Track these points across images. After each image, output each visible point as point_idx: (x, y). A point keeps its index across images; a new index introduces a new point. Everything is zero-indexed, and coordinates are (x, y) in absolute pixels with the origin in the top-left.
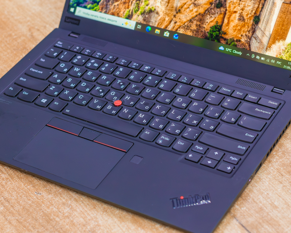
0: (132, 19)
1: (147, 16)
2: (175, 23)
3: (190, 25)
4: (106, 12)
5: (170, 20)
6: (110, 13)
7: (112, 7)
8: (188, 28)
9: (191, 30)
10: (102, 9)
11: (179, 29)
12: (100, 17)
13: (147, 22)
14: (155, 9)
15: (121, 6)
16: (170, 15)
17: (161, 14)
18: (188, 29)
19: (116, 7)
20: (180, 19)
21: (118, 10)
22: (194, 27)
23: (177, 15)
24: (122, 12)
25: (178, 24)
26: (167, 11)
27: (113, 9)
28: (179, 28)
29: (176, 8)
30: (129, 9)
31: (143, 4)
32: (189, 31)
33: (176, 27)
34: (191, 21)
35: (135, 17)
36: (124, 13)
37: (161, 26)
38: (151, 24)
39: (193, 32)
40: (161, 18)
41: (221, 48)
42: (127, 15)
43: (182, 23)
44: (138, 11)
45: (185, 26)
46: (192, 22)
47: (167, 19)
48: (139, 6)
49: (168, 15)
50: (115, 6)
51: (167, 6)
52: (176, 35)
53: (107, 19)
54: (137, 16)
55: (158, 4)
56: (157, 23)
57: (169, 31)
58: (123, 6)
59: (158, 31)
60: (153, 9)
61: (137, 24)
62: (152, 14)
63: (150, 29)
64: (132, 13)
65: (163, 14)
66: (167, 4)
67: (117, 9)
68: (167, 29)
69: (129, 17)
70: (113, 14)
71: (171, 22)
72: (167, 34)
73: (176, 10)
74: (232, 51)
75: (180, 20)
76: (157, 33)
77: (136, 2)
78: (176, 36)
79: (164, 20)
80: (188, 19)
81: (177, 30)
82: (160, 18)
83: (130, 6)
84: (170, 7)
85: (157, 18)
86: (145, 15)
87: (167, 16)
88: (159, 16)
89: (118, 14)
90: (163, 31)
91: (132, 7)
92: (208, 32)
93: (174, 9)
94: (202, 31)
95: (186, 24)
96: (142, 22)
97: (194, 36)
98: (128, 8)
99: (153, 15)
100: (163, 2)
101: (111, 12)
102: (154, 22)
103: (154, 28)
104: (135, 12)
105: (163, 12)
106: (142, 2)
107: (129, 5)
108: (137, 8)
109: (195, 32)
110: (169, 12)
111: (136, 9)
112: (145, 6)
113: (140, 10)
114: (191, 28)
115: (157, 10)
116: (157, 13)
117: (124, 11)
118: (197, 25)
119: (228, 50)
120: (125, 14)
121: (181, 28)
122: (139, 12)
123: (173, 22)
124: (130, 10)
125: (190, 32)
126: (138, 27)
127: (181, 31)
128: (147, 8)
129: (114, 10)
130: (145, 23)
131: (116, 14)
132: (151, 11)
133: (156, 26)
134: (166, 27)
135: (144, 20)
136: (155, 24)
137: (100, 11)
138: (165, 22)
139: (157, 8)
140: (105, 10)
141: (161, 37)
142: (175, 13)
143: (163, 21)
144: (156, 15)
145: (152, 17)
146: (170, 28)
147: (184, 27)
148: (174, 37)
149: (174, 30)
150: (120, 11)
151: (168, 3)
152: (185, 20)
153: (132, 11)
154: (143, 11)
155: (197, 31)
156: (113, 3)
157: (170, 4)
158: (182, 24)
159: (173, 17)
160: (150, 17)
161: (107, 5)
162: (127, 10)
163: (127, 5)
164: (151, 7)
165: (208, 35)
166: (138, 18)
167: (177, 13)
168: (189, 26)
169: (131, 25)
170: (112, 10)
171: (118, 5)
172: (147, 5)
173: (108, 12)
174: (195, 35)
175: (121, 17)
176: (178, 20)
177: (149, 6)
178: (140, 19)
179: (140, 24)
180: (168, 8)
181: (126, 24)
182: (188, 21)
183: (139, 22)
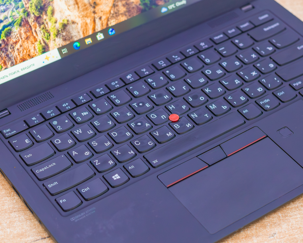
0: (50, 49)
1: (64, 34)
2: (100, 18)
3: (117, 10)
4: (13, 64)
5: (92, 20)
6: (18, 62)
7: (16, 53)
8: (117, 14)
9: (121, 14)
10: (5, 63)
11: (109, 23)
12: (10, 74)
13: (69, 40)
14: (68, 21)
15: (26, 44)
16: (88, 15)
17: (78, 20)
18: (119, 16)
19: (21, 49)
20: (102, 11)
21: (25, 51)
22: (122, 9)
23: (96, 10)
24: (32, 51)
25: (104, 18)
26: (83, 13)
27: (19, 54)
28: (108, 20)
29: (90, 3)
30: (38, 40)
31: (50, 24)
32: (120, 16)
33: (105, 23)
34: (114, 6)
35: (51, 44)
36: (35, 49)
37: (88, 32)
38: (76, 39)
39: (126, 15)
40: (81, 24)
41: (164, 10)
42: (41, 49)
43: (107, 14)
44: (50, 35)
45: (113, 14)
46: (117, 6)
47: (88, 21)
48: (47, 30)
49: (86, 16)
50: (18, 49)
51: (78, 7)
52: (110, 30)
53: (20, 70)
54: (54, 42)
55: (67, 13)
56: (81, 33)
57: (101, 32)
58: (28, 43)
59: (89, 41)
60: (66, 22)
61: (60, 49)
62: (68, 28)
63: (78, 44)
64: (44, 42)
65: (80, 19)
66: (76, 6)
67: (23, 51)
68: (97, 31)
69: (45, 49)
70: (23, 60)
71: (94, 21)
72: (100, 37)
73: (91, 5)
74: (175, 5)
75: (103, 13)
76: (89, 43)
77: (40, 28)
78: (112, 31)
79: (86, 24)
80: (111, 5)
81: (107, 25)
82: (79, 25)
83: (37, 37)
84: (82, 7)
85: (77, 28)
86: (61, 33)
87: (86, 18)
88: (77, 24)
89: (29, 55)
90: (93, 36)
91: (40, 36)
92: (140, 4)
93: (88, 5)
94: (133, 8)
95: (112, 12)
96: (64, 43)
97: (129, 18)
98: (36, 41)
99: (71, 28)
100: (70, 8)
101: (19, 59)
102: (77, 34)
103: (82, 41)
104: (48, 39)
105: (79, 17)
106: (47, 23)
107: (35, 37)
108: (46, 34)
109: (127, 14)
110: (85, 13)
111: (46, 36)
112: (54, 25)
113: (52, 34)
114: (120, 12)
115: (70, 20)
116: (73, 23)
117: (35, 47)
118: (124, 5)
119: (171, 7)
120: (37, 50)
121: (110, 20)
122: (52, 36)
123: (97, 20)
124: (40, 42)
125: (122, 16)
126: (64, 53)
127: (113, 23)
128: (59, 26)
129: (21, 55)
130: (68, 42)
131: (27, 57)
132: (65, 26)
133: (82, 36)
134: (94, 29)
135: (65, 40)
136: (80, 36)
137: (4, 67)
138: (89, 25)
139: (69, 18)
140: (10, 63)
141: (96, 45)
142: (92, 9)
143: (85, 26)
144: (74, 26)
145: (71, 30)
146: (99, 28)
147: (113, 17)
148: (110, 33)
149: (105, 27)
150: (29, 51)
151: (77, 3)
152: (107, 9)
153: (43, 40)
154: (55, 32)
155: (129, 11)
156: (13, 48)
157: (80, 5)
158: (108, 15)
159: (93, 15)
160: (69, 32)
161: (7, 55)
162: (37, 44)
163: (32, 38)
164: (62, 21)
165: (142, 7)
166: (55, 43)
167: (94, 7)
168: (117, 12)
169: (53, 56)
170: (18, 56)
171: (21, 46)
172: (56, 22)
173: (16, 62)
174: (130, 16)
175: (36, 55)
176: (101, 14)
177: (58, 22)
178: (60, 42)
179: (63, 47)
180: (81, 9)
181: (47, 58)
182: (112, 7)
183: (61, 46)
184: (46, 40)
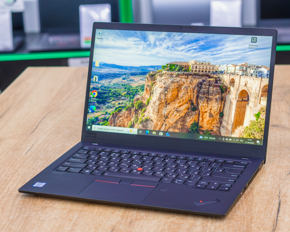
0: (135, 127)
1: (144, 124)
2: (166, 125)
3: (176, 125)
4: (114, 126)
5: (161, 124)
6: (117, 126)
7: (118, 121)
8: (175, 127)
9: (178, 128)
10: (111, 124)
11: (169, 129)
12: (111, 129)
13: (145, 128)
14: (150, 118)
15: (125, 120)
16: (161, 120)
17: (154, 120)
18: (176, 128)
19: (121, 121)
20: (168, 122)
21: (123, 123)
22: (179, 126)
23: (166, 120)
24: (126, 124)
25: (168, 125)
26: (158, 118)
27: (119, 123)
28: (169, 128)
29: (164, 115)
30: (131, 121)
31: (140, 116)
32: (176, 129)
33: (167, 128)
34: (176, 122)
35: (136, 126)
36: (127, 124)
37: (156, 129)
38: (148, 129)
39: (179, 130)
40: (155, 123)
41: (201, 137)
42: (130, 125)
43: (170, 124)
44: (138, 121)
45: (173, 126)
46: (177, 123)
47: (159, 124)
48: (138, 118)
49: (160, 121)
50: (120, 120)
51: (158, 115)
52: (168, 133)
53: (116, 130)
54: (138, 125)
55: (151, 115)
56: (153, 128)
57: (162, 132)
58: (126, 119)
59: (154, 133)
60: (148, 119)
61: (139, 130)
62: (148, 122)
63: (148, 132)
64: (133, 123)
65: (156, 121)
66: (157, 114)
67: (122, 122)
68: (161, 130)
69: (132, 126)
70: (120, 126)
71: (162, 125)
72: (161, 134)
73: (165, 117)
74: (208, 138)
75: (168, 123)
76: (154, 134)
77: (135, 115)
78: (168, 134)
79: (158, 124)
80: (174, 121)
81: (168, 130)
82: (154, 123)
83: (131, 119)
84: (160, 115)
85: (152, 124)
86: (143, 123)
87: (159, 122)
88: (153, 122)
89: (124, 125)
90: (158, 132)
91: (133, 120)
92: (190, 128)
93: (163, 116)
94: (185, 128)
95: (173, 125)
96: (142, 128)
97: (180, 132)
98: (130, 120)
99: (149, 122)
100: (154, 113)
101: (118, 125)
102: (150, 127)
103: (151, 131)
104: (136, 122)
105: (156, 119)
106: (139, 115)
107: (130, 118)
108: (136, 119)
109: (180, 129)
110: (160, 119)
111: (136, 121)
112: (142, 117)
113: (139, 121)
114: (177, 127)
115: (151, 119)
116: (152, 121)
117: (128, 123)
118: (181, 125)
119: (206, 138)
120: (128, 125)
121: (170, 128)
122: (138, 122)
123: (164, 125)
124: (132, 122)
125: (177, 130)
126: (140, 132)
127: (171, 130)
128: (144, 118)
129: (120, 123)
130: (144, 129)
131: (122, 126)
132: (147, 120)
133: (152, 129)
134: (160, 129)
135: (143, 127)
136: (151, 129)
137: (110, 125)
138: (159, 126)
139: (151, 117)
140: (113, 124)
141: (157, 137)
142: (164, 119)
143: (156, 125)
144: (151, 122)
145: (149, 124)
146: (162, 129)
147: (173, 127)
148: (167, 135)
149: (166, 130)
150: (125, 123)
151: (158, 113)
152: (172, 122)
153: (133, 122)
154: (141, 121)
155: (182, 129)
156: (118, 118)
157: (159, 114)
158: (171, 126)
159: (163, 122)
160: (147, 124)
161: (114, 120)
162: (130, 122)
163: (129, 118)
164: (146, 117)
165: (190, 130)
166: (138, 126)
167: (166, 118)
168: (176, 126)
169: (134, 131)
170: (118, 123)
171: (122, 119)
172: (144, 116)
173: (116, 125)
174: (181, 131)
175: (126, 127)
176: (167, 123)
177: (145, 116)
178: (140, 126)
179: (141, 130)
180: (159, 116)
181: (131, 131)
182: (174, 123)
183: (140, 128)
184: (135, 122)
